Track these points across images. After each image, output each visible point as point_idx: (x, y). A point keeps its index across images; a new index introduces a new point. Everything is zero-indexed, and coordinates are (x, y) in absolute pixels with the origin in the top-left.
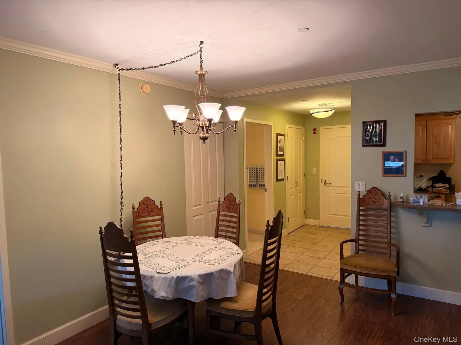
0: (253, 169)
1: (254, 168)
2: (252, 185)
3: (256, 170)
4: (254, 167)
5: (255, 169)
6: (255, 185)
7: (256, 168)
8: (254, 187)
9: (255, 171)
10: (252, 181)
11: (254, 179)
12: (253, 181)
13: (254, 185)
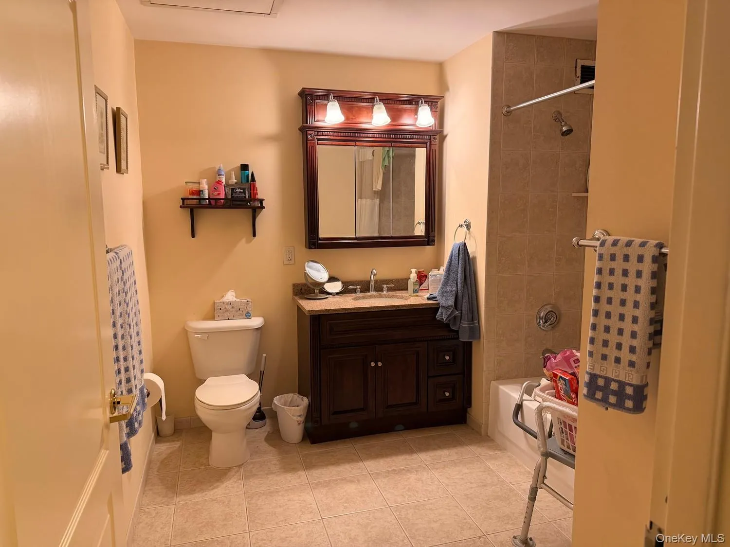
0: (626, 258)
1: (634, 251)
2: (605, 389)
3: (647, 267)
4: (638, 241)
5: (648, 259)
6: (629, 391)
7: (650, 252)
8: (620, 405)
9: (639, 274)
10: (612, 352)
11: (626, 341)
12: (618, 360)
13: (620, 394)
